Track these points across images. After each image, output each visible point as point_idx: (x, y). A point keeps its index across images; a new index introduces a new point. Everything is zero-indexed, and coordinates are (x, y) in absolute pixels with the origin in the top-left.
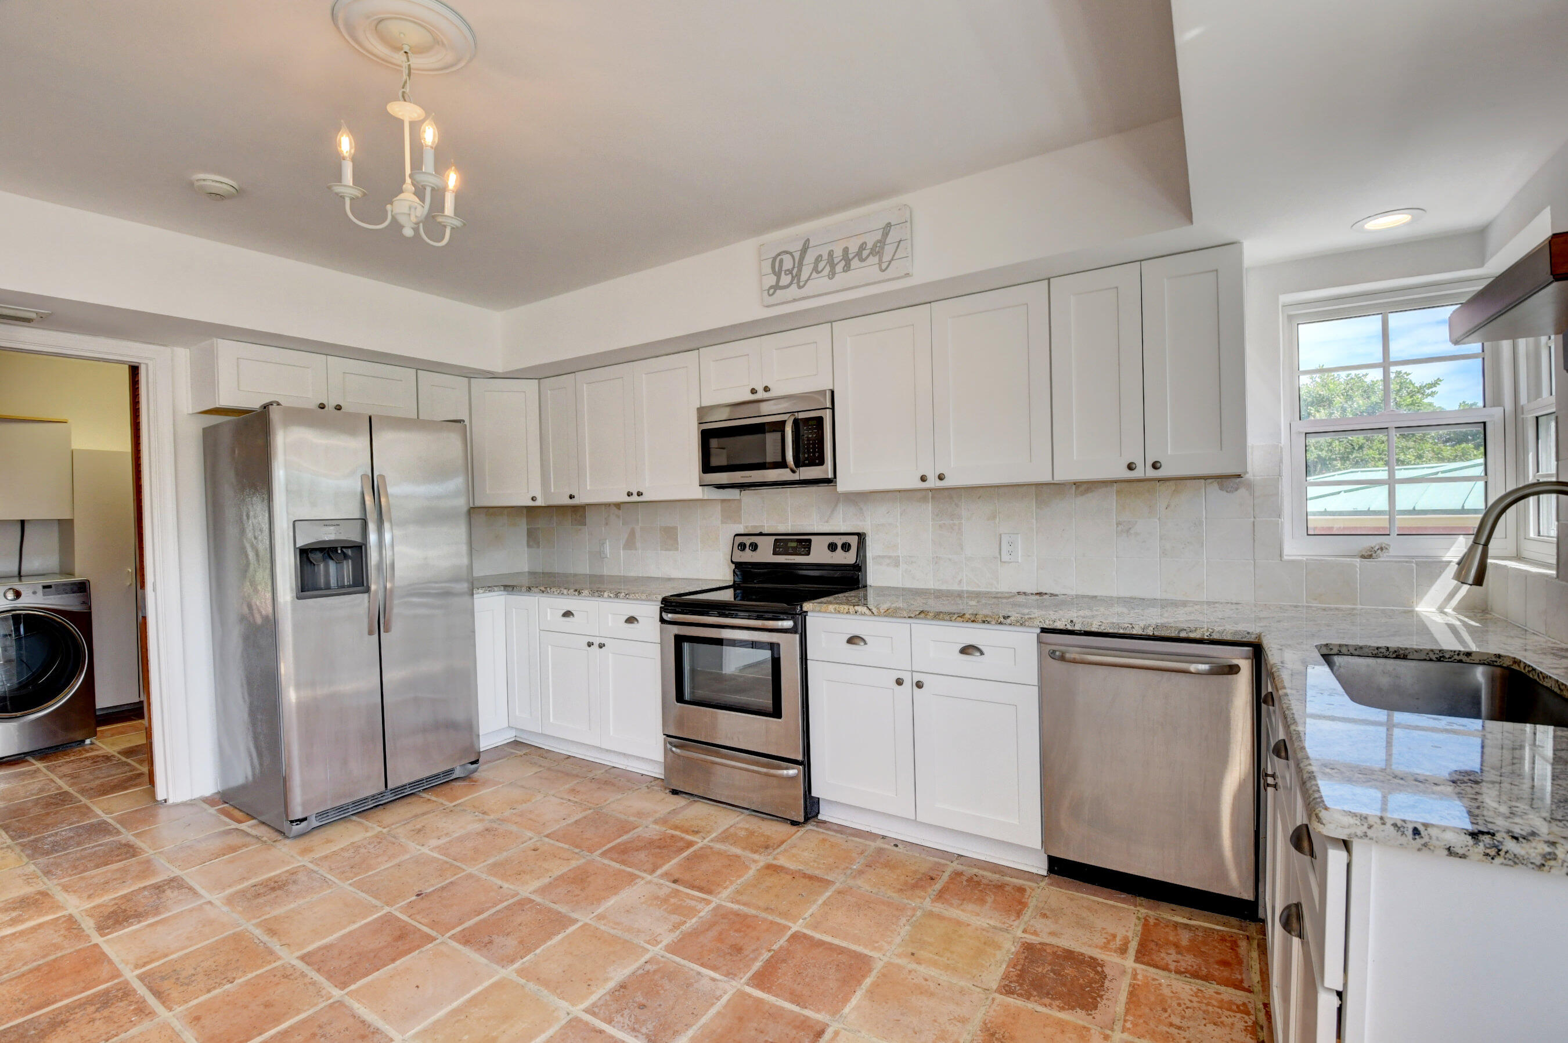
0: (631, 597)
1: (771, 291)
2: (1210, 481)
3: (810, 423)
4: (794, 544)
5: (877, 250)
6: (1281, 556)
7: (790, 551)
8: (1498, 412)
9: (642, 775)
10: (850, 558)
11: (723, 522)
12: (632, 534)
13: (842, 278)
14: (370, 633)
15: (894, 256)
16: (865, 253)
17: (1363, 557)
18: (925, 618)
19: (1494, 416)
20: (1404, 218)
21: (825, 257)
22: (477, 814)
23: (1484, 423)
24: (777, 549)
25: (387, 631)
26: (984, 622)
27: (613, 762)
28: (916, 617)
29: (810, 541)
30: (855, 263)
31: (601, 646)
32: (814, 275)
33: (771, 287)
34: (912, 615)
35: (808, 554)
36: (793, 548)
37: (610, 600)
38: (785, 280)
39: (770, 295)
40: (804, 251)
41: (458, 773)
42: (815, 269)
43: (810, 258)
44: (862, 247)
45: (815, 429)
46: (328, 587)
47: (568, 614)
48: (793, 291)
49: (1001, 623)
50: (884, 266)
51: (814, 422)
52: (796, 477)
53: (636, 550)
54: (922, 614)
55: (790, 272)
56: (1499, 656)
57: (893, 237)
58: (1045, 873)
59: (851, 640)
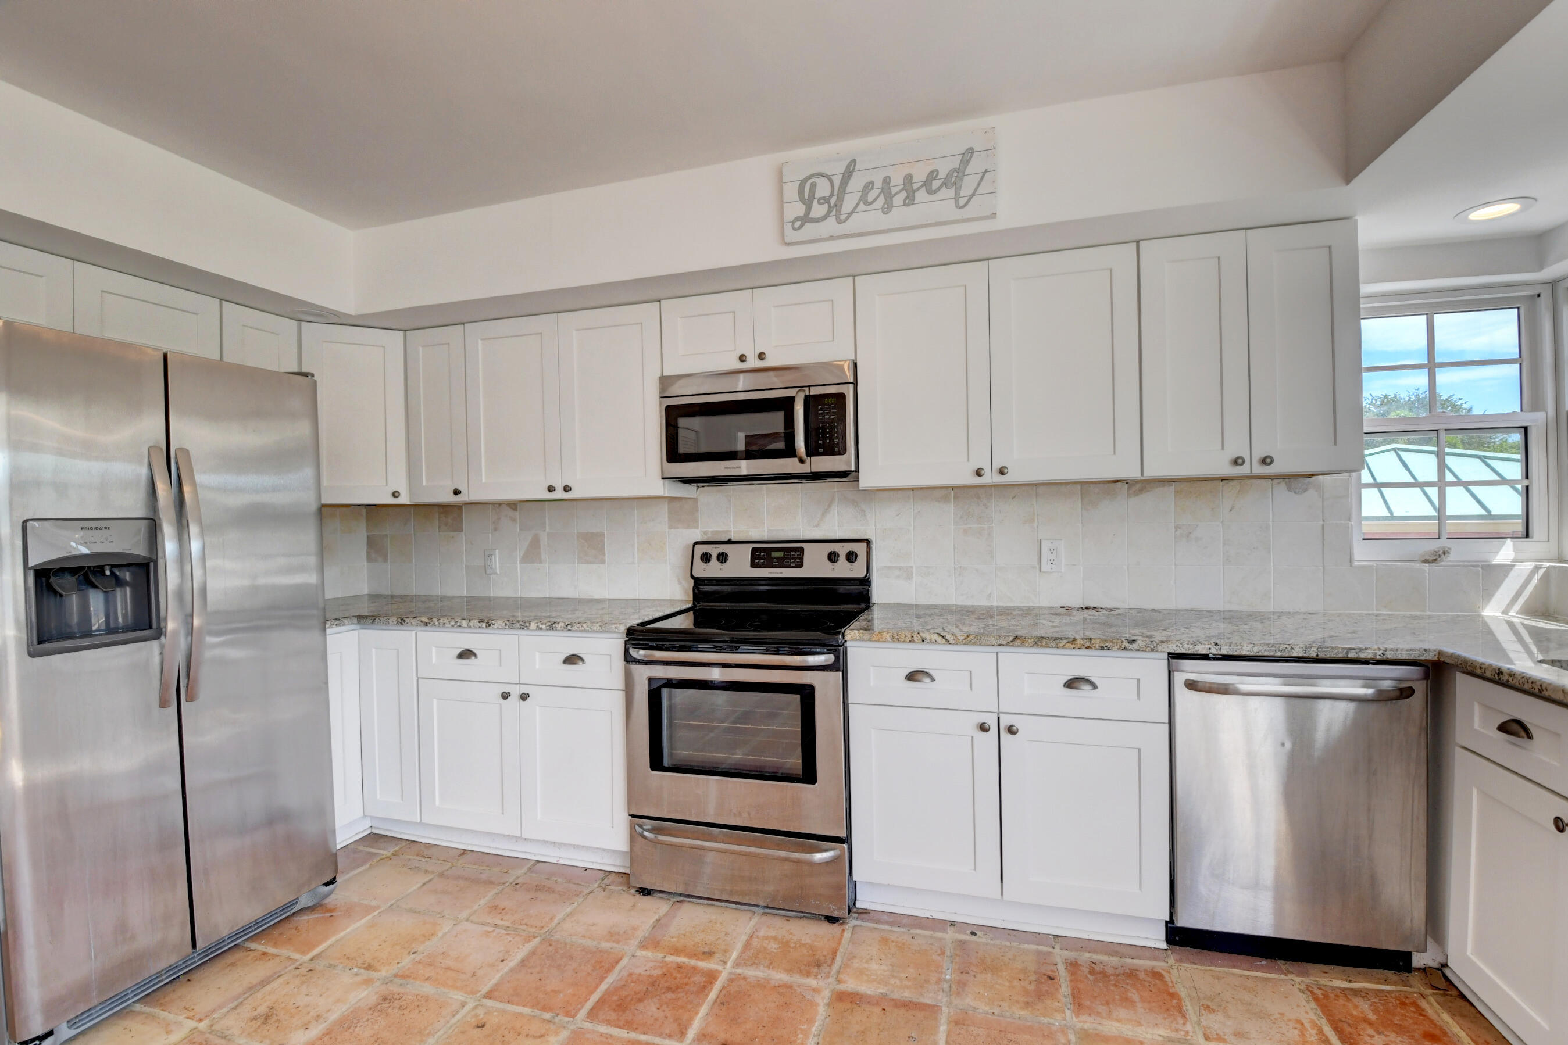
0: (575, 628)
1: (797, 224)
2: (1276, 481)
3: (827, 401)
4: (780, 554)
5: (954, 179)
6: (1351, 561)
7: (775, 562)
8: (1540, 416)
9: (586, 869)
10: (856, 571)
11: (670, 527)
12: (535, 544)
13: (900, 214)
14: (163, 704)
15: (976, 189)
16: (936, 184)
17: (1426, 561)
18: (1022, 645)
19: (1535, 420)
20: (1513, 207)
21: (878, 184)
22: (355, 970)
23: (1526, 428)
24: (757, 561)
25: (191, 698)
26: (1102, 648)
27: (535, 855)
28: (1008, 644)
29: (802, 550)
30: (921, 195)
31: (524, 697)
32: (862, 206)
33: (797, 219)
34: (1004, 643)
35: (800, 565)
36: (778, 558)
37: (539, 633)
38: (818, 210)
39: (795, 229)
40: (848, 175)
41: (304, 901)
42: (864, 199)
43: (856, 184)
44: (933, 175)
45: (834, 408)
46: (88, 634)
47: (466, 654)
48: (830, 226)
49: (1125, 649)
50: (962, 202)
51: (833, 400)
52: (805, 468)
53: (541, 562)
54: (1017, 640)
55: (826, 200)
57: (976, 166)
58: (1164, 945)
59: (912, 677)
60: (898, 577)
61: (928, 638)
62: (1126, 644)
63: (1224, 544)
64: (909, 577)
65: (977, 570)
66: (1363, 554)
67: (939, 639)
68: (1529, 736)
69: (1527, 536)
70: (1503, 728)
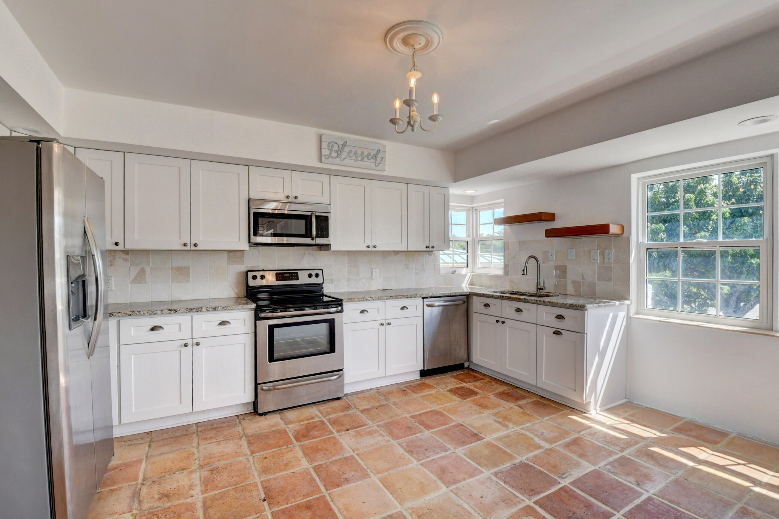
0: (228, 308)
1: (327, 157)
3: (321, 218)
4: (288, 275)
5: (375, 157)
6: (440, 274)
7: (286, 278)
8: (470, 238)
10: (319, 280)
13: (359, 163)
15: (381, 162)
16: (370, 157)
17: (452, 273)
18: (392, 299)
19: (469, 239)
21: (354, 152)
23: (467, 241)
24: (278, 278)
26: (410, 297)
28: (389, 299)
29: (297, 273)
30: (366, 159)
31: (197, 344)
32: (348, 157)
33: (327, 155)
35: (297, 279)
36: (287, 277)
37: (208, 312)
38: (334, 154)
39: (325, 158)
40: (345, 145)
42: (348, 155)
43: (346, 149)
44: (369, 154)
45: (324, 221)
47: (155, 328)
48: (337, 160)
49: (415, 297)
50: (377, 164)
51: (324, 218)
52: (313, 242)
53: (146, 283)
54: (391, 297)
55: (337, 152)
56: (508, 291)
57: (380, 155)
58: (420, 378)
59: (362, 312)
60: (328, 283)
61: (368, 299)
62: (415, 296)
63: (415, 269)
64: (332, 283)
65: (354, 279)
66: (442, 272)
67: (371, 299)
68: (490, 306)
69: (467, 267)
70: (485, 306)
